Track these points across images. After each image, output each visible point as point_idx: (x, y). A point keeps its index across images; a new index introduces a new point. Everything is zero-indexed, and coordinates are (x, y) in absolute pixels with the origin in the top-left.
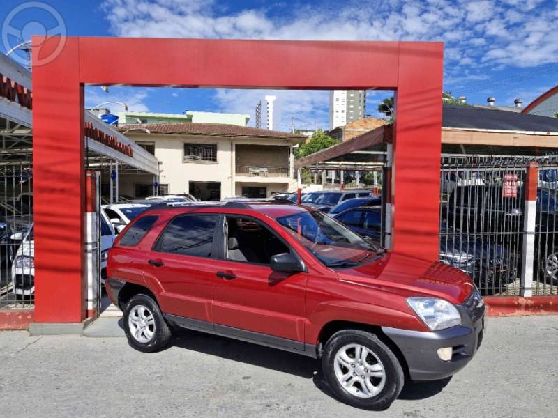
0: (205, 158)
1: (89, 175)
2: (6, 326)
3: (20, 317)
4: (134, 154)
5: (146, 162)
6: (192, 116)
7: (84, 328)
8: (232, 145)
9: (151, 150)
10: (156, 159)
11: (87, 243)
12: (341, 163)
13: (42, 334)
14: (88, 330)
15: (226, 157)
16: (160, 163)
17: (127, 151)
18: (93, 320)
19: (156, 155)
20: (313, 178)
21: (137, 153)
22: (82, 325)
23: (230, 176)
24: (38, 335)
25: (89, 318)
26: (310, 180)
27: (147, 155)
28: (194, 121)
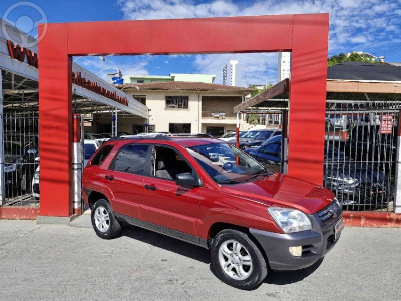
0: (180, 107)
1: (75, 117)
2: (24, 217)
3: (33, 211)
4: (129, 104)
5: (139, 110)
6: (174, 77)
7: (71, 220)
8: (199, 97)
9: (143, 101)
10: (147, 107)
11: (74, 164)
12: (270, 109)
13: (45, 224)
14: (73, 222)
15: (195, 105)
16: (149, 110)
17: (124, 102)
18: (78, 215)
19: (147, 105)
20: (259, 120)
21: (132, 104)
22: (69, 219)
23: (197, 119)
24: (42, 224)
25: (75, 215)
26: (257, 121)
27: (140, 105)
28: (176, 80)
